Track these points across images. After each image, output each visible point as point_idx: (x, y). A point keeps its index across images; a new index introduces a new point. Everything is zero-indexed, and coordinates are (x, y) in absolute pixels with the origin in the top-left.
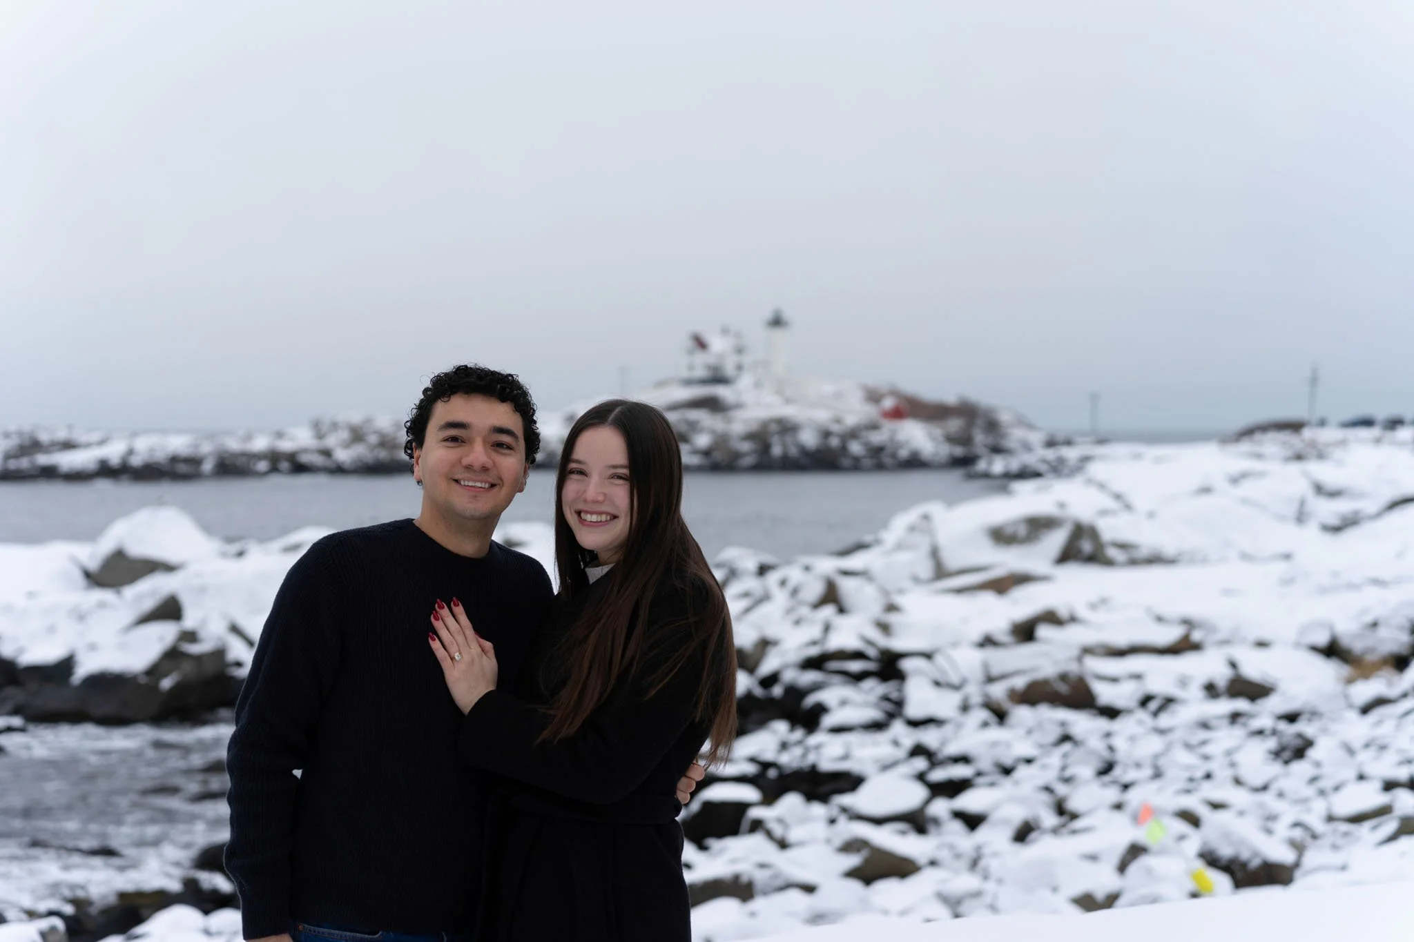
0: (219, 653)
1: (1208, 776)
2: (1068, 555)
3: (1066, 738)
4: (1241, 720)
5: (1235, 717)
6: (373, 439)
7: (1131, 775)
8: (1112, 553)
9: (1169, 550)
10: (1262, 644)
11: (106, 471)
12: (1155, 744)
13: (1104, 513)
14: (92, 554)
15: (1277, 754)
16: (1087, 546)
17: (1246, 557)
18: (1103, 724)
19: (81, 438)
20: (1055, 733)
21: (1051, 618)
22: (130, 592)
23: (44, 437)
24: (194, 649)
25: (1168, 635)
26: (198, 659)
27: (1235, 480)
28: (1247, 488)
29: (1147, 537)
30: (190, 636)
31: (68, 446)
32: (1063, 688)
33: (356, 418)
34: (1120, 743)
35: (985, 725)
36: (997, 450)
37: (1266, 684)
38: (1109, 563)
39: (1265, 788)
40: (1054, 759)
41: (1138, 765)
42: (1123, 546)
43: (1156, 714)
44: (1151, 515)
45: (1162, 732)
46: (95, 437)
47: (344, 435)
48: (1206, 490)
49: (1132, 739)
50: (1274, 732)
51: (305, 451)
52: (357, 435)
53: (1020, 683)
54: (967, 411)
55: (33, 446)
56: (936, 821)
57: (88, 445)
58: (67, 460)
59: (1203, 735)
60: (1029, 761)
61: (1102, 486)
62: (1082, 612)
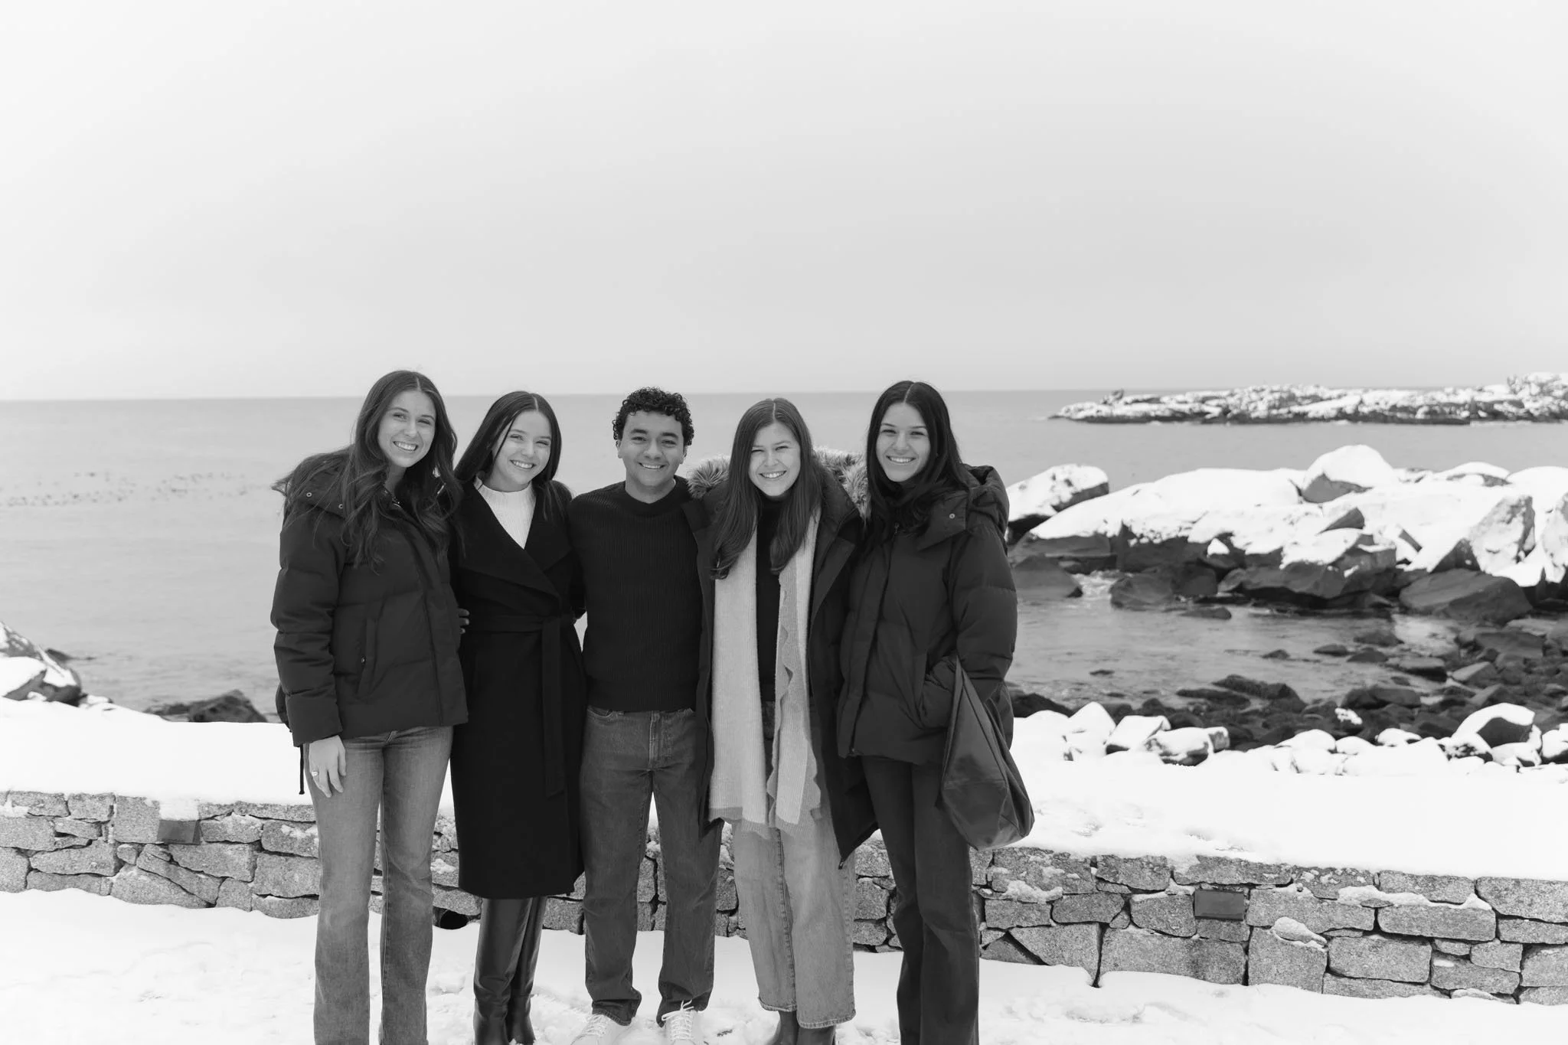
0: (1392, 552)
6: (1559, 393)
11: (1341, 415)
14: (1304, 478)
19: (1325, 393)
22: (1328, 506)
23: (1298, 393)
24: (1370, 549)
26: (1372, 555)
30: (1369, 540)
31: (1316, 399)
33: (1545, 377)
46: (1335, 393)
47: (1535, 390)
51: (1501, 402)
52: (1545, 390)
55: (1292, 398)
57: (1330, 399)
58: (1313, 409)
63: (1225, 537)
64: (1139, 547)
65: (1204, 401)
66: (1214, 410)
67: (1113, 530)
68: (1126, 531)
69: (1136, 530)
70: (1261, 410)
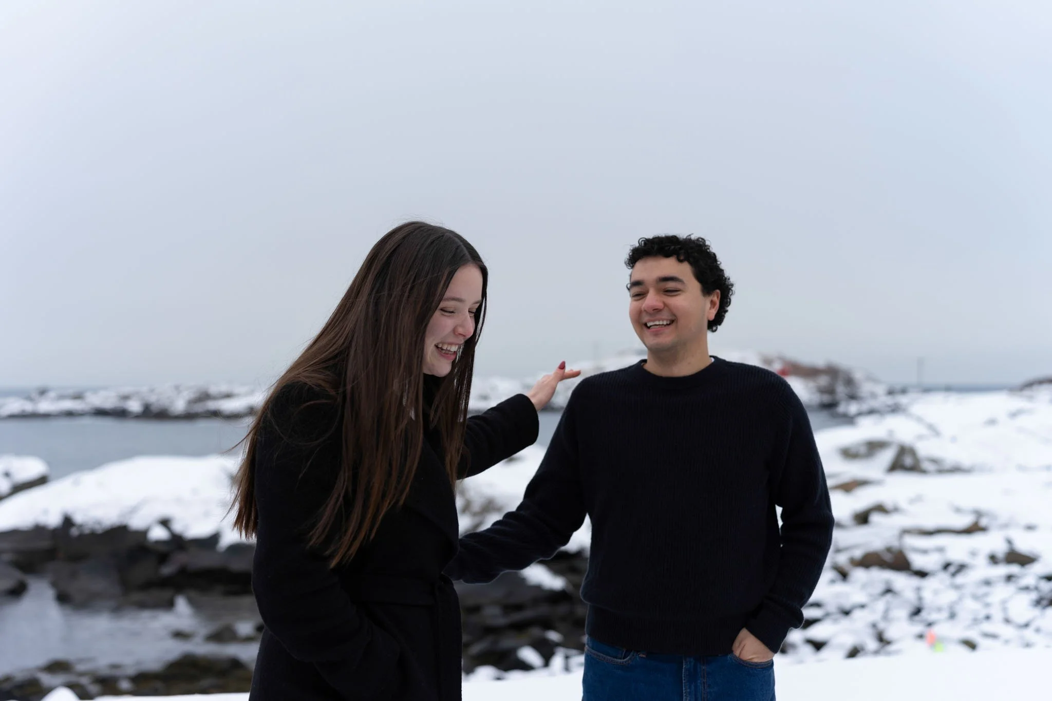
1: (988, 618)
2: (896, 466)
3: (888, 591)
4: (1014, 579)
5: (1009, 578)
7: (933, 617)
8: (926, 465)
9: (966, 462)
10: (1030, 528)
12: (951, 596)
13: (920, 437)
15: (1038, 603)
16: (908, 461)
17: (1022, 468)
18: (915, 581)
19: (237, 390)
20: (881, 588)
21: (881, 509)
23: (213, 390)
25: (965, 521)
27: (1014, 415)
28: (1021, 421)
29: (950, 454)
31: (228, 396)
32: (888, 557)
34: (927, 595)
35: (833, 581)
36: (853, 397)
37: (1031, 556)
38: (923, 472)
39: (1026, 625)
40: (880, 605)
41: (939, 609)
42: (934, 461)
43: (954, 575)
44: (954, 439)
45: (957, 587)
46: (245, 389)
48: (992, 422)
49: (936, 592)
50: (1036, 588)
53: (858, 554)
54: (832, 372)
55: (205, 396)
56: (793, 646)
57: (241, 396)
59: (985, 589)
60: (863, 606)
61: (919, 420)
62: (903, 504)
63: (165, 523)
64: (82, 537)
65: (126, 398)
66: (135, 406)
67: (53, 520)
68: (68, 522)
69: (78, 518)
70: (179, 405)
